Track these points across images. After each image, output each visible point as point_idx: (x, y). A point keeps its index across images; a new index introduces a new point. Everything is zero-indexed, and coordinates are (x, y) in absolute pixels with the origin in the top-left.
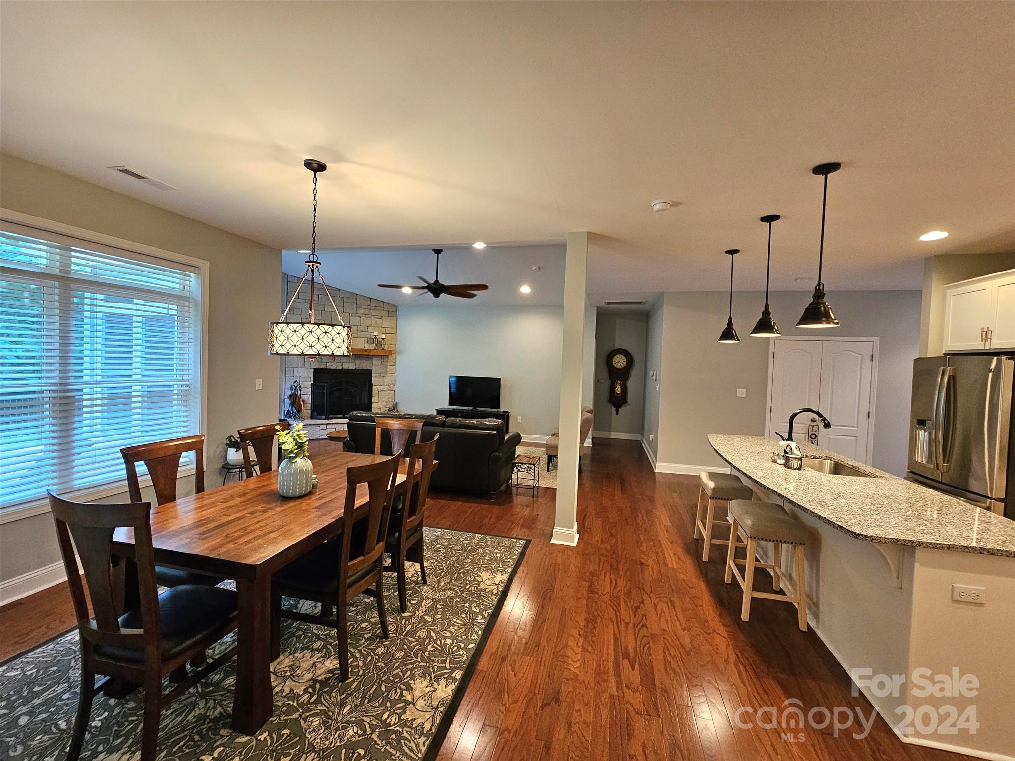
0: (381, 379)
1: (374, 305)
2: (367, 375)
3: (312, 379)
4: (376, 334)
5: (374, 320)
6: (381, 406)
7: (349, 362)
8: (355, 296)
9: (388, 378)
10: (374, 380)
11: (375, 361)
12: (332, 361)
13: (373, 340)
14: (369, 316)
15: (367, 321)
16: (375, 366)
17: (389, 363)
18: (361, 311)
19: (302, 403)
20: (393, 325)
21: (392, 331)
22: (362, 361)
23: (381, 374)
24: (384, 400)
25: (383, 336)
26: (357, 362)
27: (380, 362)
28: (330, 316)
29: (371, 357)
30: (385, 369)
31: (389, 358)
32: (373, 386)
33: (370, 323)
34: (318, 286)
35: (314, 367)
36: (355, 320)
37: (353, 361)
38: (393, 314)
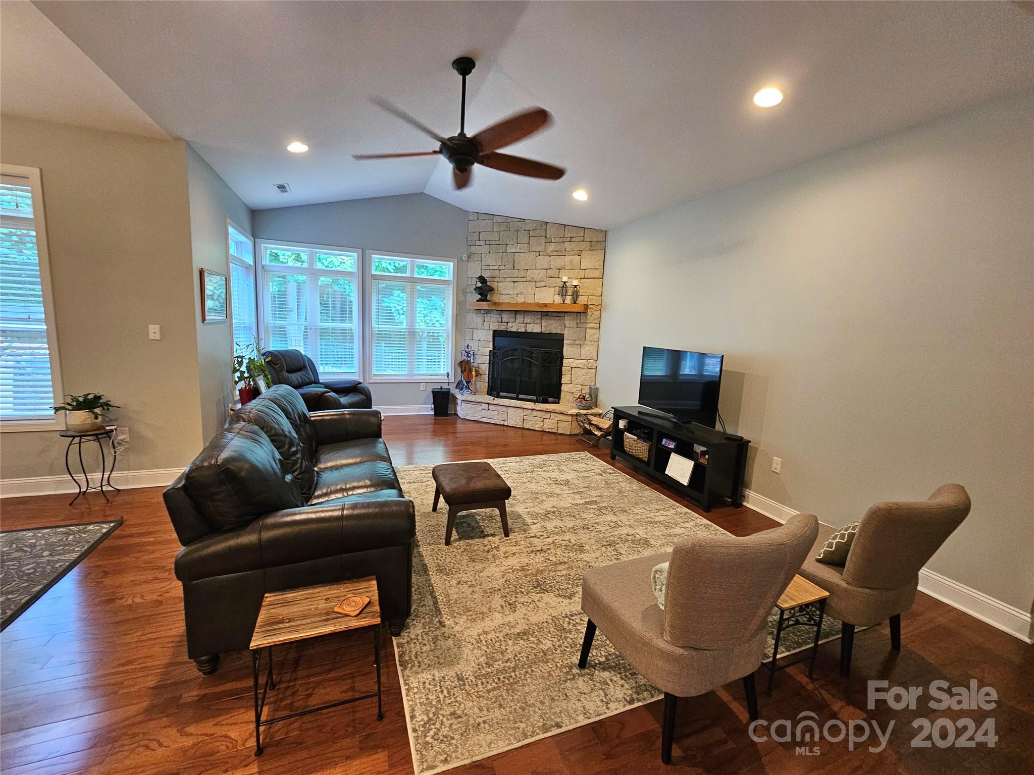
0: (576, 350)
1: (569, 235)
2: (557, 341)
3: (491, 343)
4: (565, 279)
5: (568, 258)
6: (573, 390)
7: (533, 323)
8: (544, 226)
9: (587, 348)
10: (567, 350)
11: (569, 322)
12: (513, 320)
13: (563, 289)
14: (562, 253)
15: (558, 261)
16: (568, 329)
17: (589, 325)
18: (552, 247)
19: (474, 373)
20: (597, 264)
21: (597, 274)
22: (551, 322)
23: (577, 342)
24: (579, 381)
25: (575, 283)
26: (544, 323)
27: (575, 322)
28: (511, 260)
29: (563, 315)
30: (583, 334)
31: (589, 317)
32: (564, 360)
33: (563, 264)
34: (500, 220)
35: (494, 329)
36: (543, 261)
37: (539, 321)
38: (599, 247)
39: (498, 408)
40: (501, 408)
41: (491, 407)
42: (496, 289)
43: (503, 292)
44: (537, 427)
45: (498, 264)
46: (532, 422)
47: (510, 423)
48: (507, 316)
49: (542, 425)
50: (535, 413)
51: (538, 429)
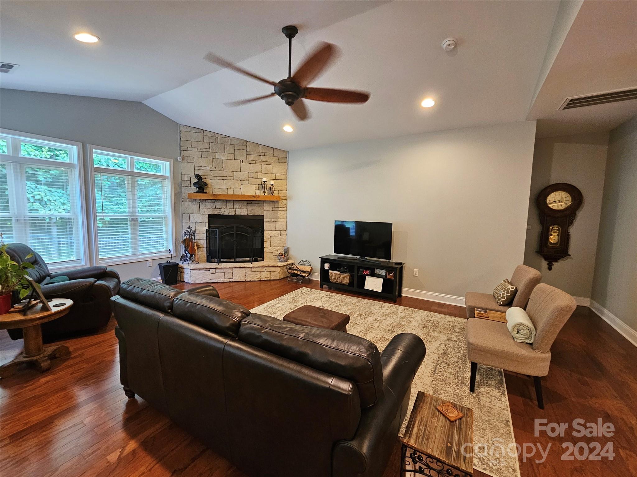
0: (272, 225)
1: (264, 151)
2: (259, 220)
3: (207, 224)
4: (265, 179)
5: (264, 166)
6: (273, 251)
7: (241, 208)
8: (245, 143)
9: (280, 223)
10: (266, 226)
11: (267, 207)
12: (225, 207)
13: (262, 187)
14: (259, 162)
15: (256, 168)
16: (266, 212)
17: (280, 209)
18: (251, 158)
19: (196, 247)
20: (283, 171)
21: (283, 177)
22: (254, 207)
23: (273, 220)
24: (276, 244)
25: (272, 182)
26: (249, 208)
27: (271, 207)
28: (221, 164)
29: (262, 203)
30: (276, 215)
31: (280, 204)
32: (265, 232)
33: (260, 169)
34: (209, 134)
35: (209, 213)
36: (246, 167)
37: (245, 207)
38: (283, 160)
39: (225, 270)
40: (227, 270)
41: (217, 271)
42: (209, 184)
43: (216, 186)
44: (256, 278)
45: (209, 166)
46: (252, 276)
47: (236, 279)
48: (220, 203)
49: (259, 276)
50: (254, 269)
51: (257, 280)
